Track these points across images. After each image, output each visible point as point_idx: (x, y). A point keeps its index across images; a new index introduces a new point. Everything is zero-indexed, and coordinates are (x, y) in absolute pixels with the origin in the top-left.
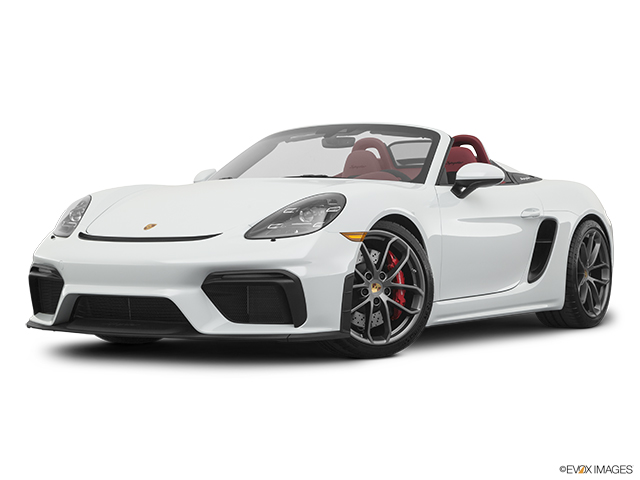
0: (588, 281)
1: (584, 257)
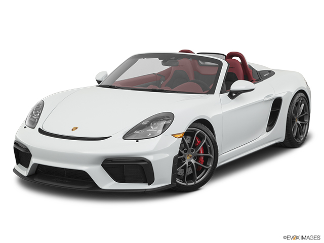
0: (298, 124)
1: (295, 112)
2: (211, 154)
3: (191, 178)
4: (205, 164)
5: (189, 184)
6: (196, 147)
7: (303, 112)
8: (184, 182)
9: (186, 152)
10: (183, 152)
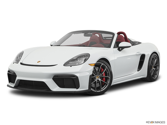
0: (153, 69)
1: (152, 63)
2: (109, 76)
3: (99, 88)
4: (106, 81)
5: (98, 91)
6: (101, 72)
7: (156, 64)
8: (95, 90)
9: (96, 74)
10: (94, 75)
